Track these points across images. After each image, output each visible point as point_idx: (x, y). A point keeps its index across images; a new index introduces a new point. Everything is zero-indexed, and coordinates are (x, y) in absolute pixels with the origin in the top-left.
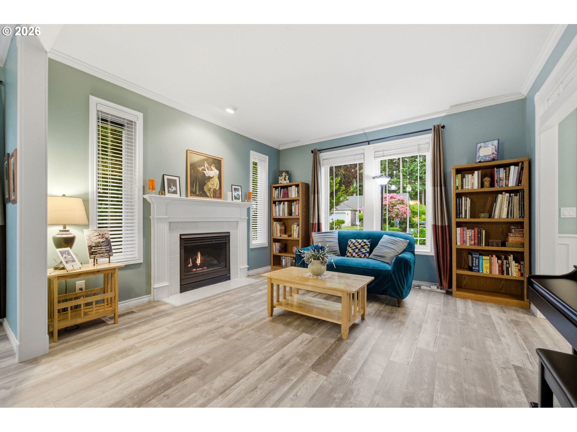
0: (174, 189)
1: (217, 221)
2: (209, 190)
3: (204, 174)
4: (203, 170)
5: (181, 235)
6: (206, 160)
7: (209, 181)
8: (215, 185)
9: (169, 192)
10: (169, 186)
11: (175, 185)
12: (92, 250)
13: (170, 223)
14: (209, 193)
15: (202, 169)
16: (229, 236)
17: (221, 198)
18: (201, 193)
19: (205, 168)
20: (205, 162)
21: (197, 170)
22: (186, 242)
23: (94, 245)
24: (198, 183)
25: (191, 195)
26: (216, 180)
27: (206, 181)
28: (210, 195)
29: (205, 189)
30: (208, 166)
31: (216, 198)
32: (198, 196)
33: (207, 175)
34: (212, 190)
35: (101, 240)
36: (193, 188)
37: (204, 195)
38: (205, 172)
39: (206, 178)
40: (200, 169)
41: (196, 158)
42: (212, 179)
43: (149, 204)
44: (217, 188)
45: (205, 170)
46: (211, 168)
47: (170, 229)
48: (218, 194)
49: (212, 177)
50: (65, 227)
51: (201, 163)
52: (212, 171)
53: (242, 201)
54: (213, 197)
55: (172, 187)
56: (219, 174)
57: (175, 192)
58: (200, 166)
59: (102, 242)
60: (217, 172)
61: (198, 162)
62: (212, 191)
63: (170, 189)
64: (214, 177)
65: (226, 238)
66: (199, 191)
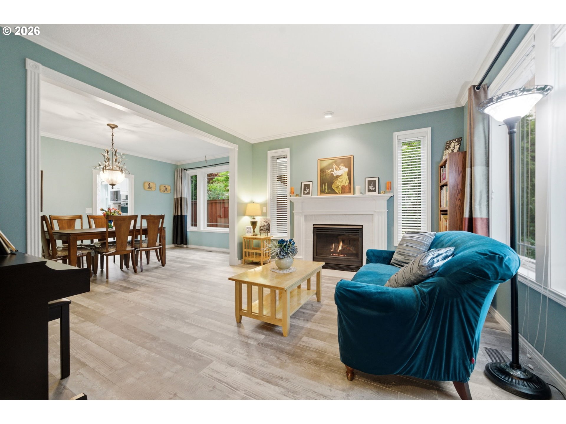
0: (308, 190)
1: (347, 215)
2: (338, 187)
3: (332, 174)
4: (332, 171)
5: (314, 225)
6: (335, 162)
7: (338, 179)
8: (344, 182)
9: (304, 194)
10: (305, 190)
11: (309, 188)
12: (261, 229)
13: (305, 216)
14: (337, 190)
15: (330, 171)
16: (362, 229)
17: (351, 193)
18: (329, 191)
19: (333, 169)
20: (334, 164)
21: (326, 173)
22: (317, 230)
23: (262, 226)
24: (326, 183)
25: (321, 194)
26: (346, 177)
27: (334, 181)
28: (339, 191)
29: (334, 186)
30: (336, 167)
31: (345, 193)
32: (327, 193)
33: (335, 175)
34: (340, 186)
35: (266, 224)
36: (323, 188)
37: (333, 192)
38: (333, 173)
39: (334, 178)
40: (329, 171)
41: (325, 164)
42: (341, 177)
43: (293, 203)
44: (347, 184)
45: (333, 171)
46: (339, 168)
47: (306, 220)
48: (348, 189)
49: (341, 176)
50: (254, 217)
51: (330, 166)
52: (341, 170)
53: (379, 194)
54: (342, 193)
55: (307, 190)
56: (348, 171)
57: (308, 193)
58: (328, 169)
59: (266, 225)
60: (346, 170)
61: (327, 166)
62: (341, 188)
63: (305, 191)
64: (343, 175)
65: (358, 231)
66: (328, 190)
